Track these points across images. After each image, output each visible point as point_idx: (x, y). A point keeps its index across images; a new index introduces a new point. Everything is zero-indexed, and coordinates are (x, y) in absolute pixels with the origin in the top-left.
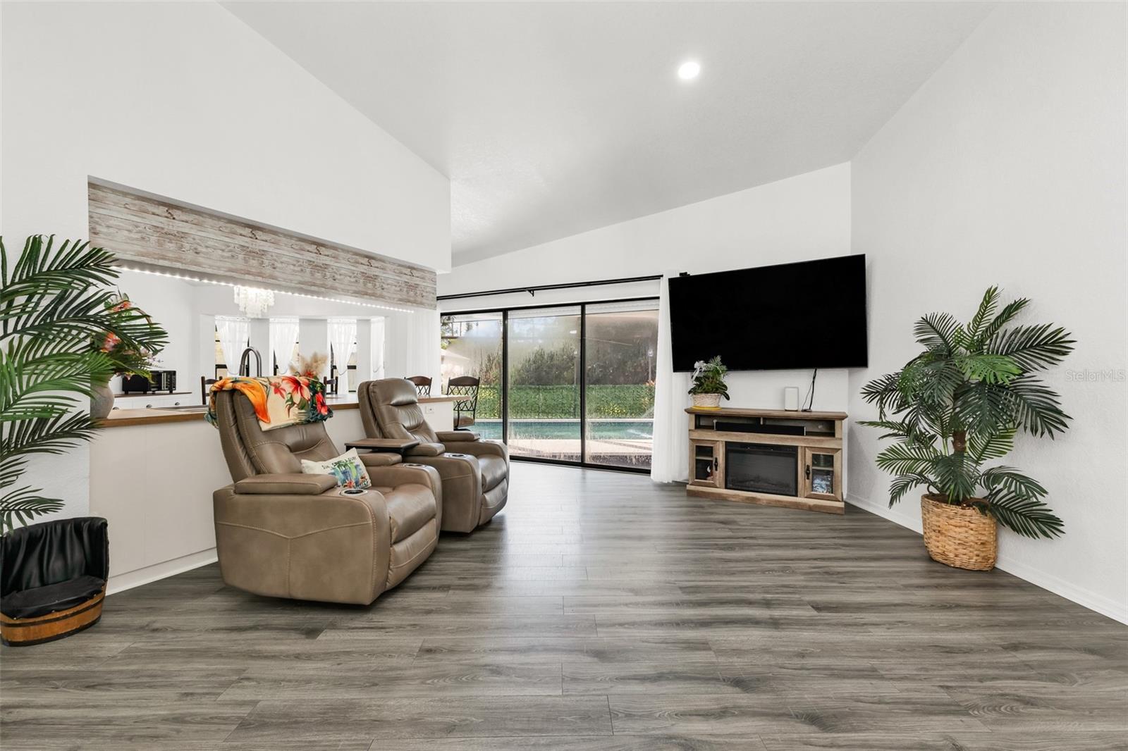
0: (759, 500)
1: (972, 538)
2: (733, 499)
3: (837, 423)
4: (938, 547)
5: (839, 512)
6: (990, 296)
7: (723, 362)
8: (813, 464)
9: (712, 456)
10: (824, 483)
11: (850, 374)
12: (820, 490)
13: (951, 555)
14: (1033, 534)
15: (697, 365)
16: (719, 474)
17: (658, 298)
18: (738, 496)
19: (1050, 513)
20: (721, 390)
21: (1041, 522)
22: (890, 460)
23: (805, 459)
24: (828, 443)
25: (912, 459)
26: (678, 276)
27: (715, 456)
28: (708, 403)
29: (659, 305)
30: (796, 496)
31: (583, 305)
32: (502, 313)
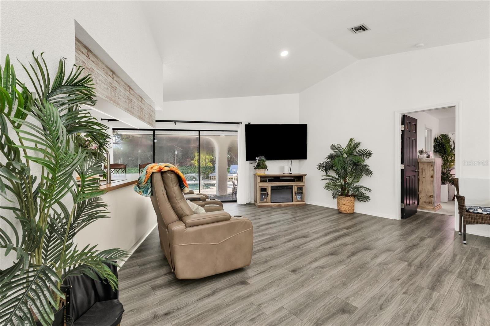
0: (282, 205)
1: (352, 205)
2: (274, 206)
3: (303, 177)
4: (344, 209)
5: (304, 205)
6: (351, 140)
7: (265, 157)
8: (297, 191)
9: (266, 192)
10: (299, 196)
11: (299, 161)
12: (299, 199)
13: (347, 211)
14: (365, 201)
15: (257, 158)
16: (269, 198)
17: (237, 131)
18: (275, 205)
19: (367, 196)
20: (265, 167)
21: (367, 198)
22: (328, 186)
23: (295, 190)
24: (300, 184)
25: (334, 186)
26: (248, 124)
27: (267, 191)
28: (262, 172)
29: (237, 134)
30: (292, 202)
31: (199, 131)
32: (153, 131)
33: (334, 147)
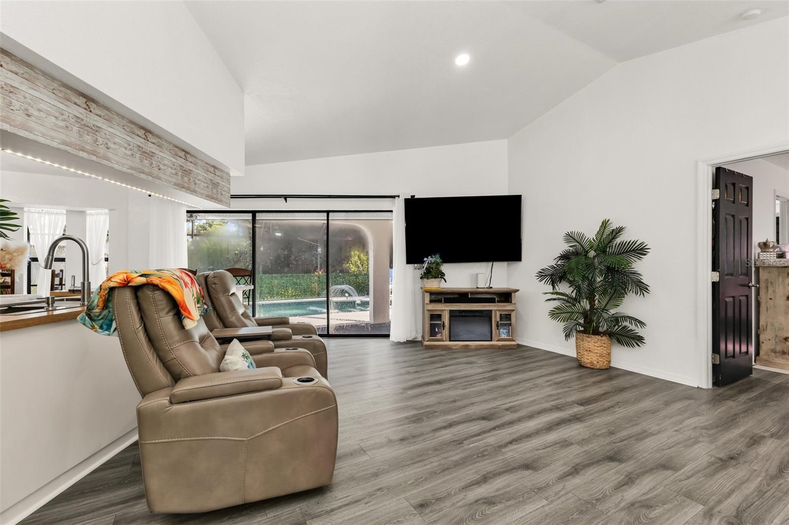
0: (470, 346)
1: (605, 352)
2: (454, 348)
3: (513, 294)
4: (588, 359)
5: (515, 347)
6: (605, 224)
7: (441, 257)
8: (501, 320)
9: (441, 320)
10: (505, 331)
12: (504, 336)
13: (595, 363)
14: (633, 346)
15: (425, 259)
16: (446, 332)
17: (392, 211)
18: (458, 345)
19: (637, 334)
20: (441, 275)
21: (636, 339)
22: (558, 314)
23: (496, 318)
24: (507, 307)
25: (569, 312)
26: (410, 197)
27: (443, 320)
28: (434, 284)
29: (392, 216)
30: (491, 340)
31: (328, 212)
32: (251, 214)
33: (570, 237)
